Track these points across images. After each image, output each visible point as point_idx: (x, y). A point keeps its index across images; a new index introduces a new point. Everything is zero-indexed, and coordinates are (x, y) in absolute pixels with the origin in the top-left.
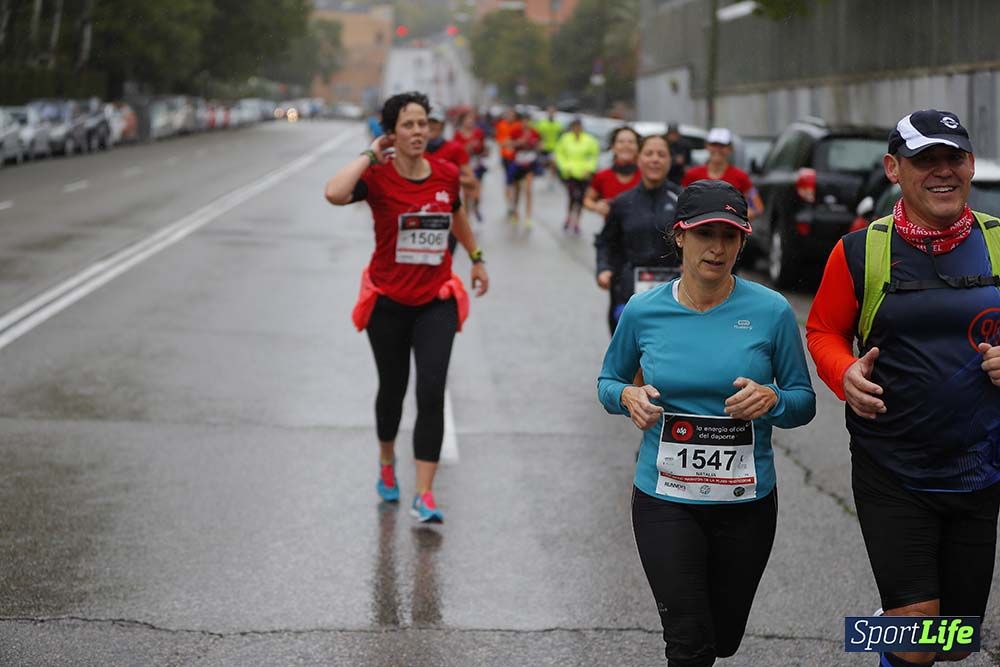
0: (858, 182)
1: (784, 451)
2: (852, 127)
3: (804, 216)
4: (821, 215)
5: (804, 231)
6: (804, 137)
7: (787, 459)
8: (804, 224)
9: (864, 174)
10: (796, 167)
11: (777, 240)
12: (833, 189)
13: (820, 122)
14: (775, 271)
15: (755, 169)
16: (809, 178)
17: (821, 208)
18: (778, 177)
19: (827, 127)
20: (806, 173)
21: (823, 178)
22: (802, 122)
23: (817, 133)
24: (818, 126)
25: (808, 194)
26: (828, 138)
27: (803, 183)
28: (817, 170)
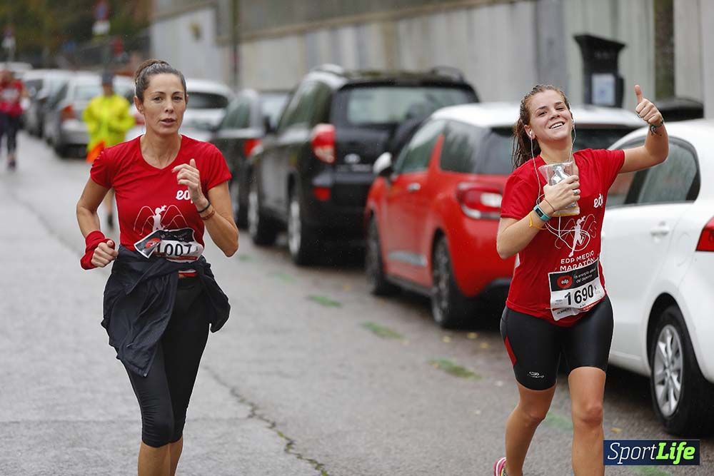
0: (383, 136)
1: (269, 425)
2: (374, 74)
3: (323, 180)
4: (342, 177)
5: (324, 197)
6: (322, 87)
7: (272, 432)
8: (322, 189)
9: (391, 127)
10: (313, 124)
11: (295, 209)
12: (353, 147)
13: (338, 69)
14: (295, 244)
15: (270, 129)
16: (326, 134)
17: (342, 169)
18: (297, 135)
19: (345, 75)
20: (323, 129)
21: (344, 135)
22: (319, 70)
23: (335, 82)
24: (339, 75)
25: (326, 153)
26: (348, 87)
27: (320, 141)
28: (336, 126)
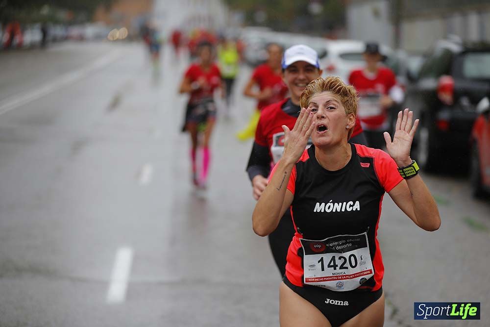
3: (444, 115)
4: (458, 113)
5: (444, 127)
8: (444, 121)
10: (439, 75)
11: (424, 135)
13: (458, 40)
14: (423, 158)
16: (448, 84)
17: (457, 109)
18: (429, 84)
19: (463, 44)
20: (446, 80)
21: (460, 85)
23: (455, 48)
24: (457, 43)
25: (447, 97)
26: (464, 53)
27: (443, 88)
28: (455, 78)
